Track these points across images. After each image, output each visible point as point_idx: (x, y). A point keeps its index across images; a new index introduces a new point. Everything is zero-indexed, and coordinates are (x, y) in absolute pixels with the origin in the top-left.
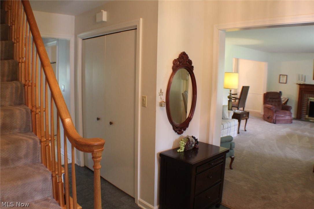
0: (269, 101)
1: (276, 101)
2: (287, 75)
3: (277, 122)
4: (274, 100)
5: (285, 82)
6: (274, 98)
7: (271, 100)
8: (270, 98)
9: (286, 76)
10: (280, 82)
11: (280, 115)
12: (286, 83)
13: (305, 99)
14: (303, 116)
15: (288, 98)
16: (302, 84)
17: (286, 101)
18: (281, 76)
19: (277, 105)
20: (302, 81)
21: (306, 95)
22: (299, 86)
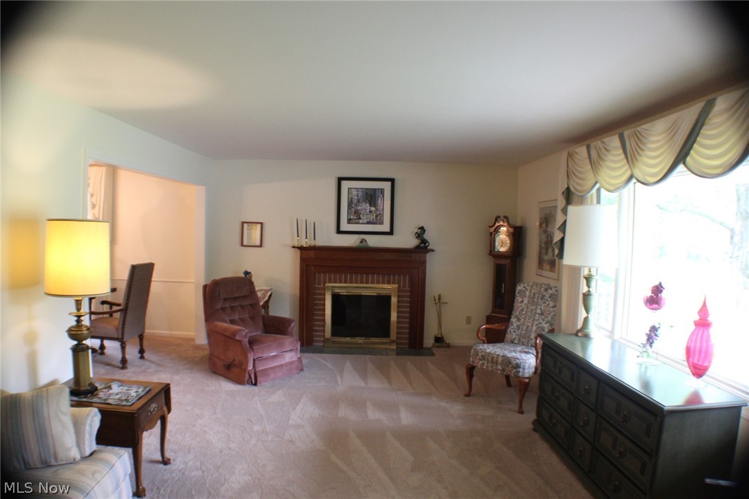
0: (223, 309)
1: (242, 307)
2: (262, 224)
3: (259, 379)
4: (237, 304)
5: (258, 243)
6: (235, 299)
7: (227, 305)
8: (225, 300)
9: (259, 226)
10: (242, 245)
11: (265, 355)
12: (261, 246)
13: (320, 289)
14: (318, 336)
15: (271, 290)
16: (306, 247)
17: (267, 298)
18: (245, 225)
19: (248, 319)
20: (306, 238)
21: (319, 279)
22: (298, 252)
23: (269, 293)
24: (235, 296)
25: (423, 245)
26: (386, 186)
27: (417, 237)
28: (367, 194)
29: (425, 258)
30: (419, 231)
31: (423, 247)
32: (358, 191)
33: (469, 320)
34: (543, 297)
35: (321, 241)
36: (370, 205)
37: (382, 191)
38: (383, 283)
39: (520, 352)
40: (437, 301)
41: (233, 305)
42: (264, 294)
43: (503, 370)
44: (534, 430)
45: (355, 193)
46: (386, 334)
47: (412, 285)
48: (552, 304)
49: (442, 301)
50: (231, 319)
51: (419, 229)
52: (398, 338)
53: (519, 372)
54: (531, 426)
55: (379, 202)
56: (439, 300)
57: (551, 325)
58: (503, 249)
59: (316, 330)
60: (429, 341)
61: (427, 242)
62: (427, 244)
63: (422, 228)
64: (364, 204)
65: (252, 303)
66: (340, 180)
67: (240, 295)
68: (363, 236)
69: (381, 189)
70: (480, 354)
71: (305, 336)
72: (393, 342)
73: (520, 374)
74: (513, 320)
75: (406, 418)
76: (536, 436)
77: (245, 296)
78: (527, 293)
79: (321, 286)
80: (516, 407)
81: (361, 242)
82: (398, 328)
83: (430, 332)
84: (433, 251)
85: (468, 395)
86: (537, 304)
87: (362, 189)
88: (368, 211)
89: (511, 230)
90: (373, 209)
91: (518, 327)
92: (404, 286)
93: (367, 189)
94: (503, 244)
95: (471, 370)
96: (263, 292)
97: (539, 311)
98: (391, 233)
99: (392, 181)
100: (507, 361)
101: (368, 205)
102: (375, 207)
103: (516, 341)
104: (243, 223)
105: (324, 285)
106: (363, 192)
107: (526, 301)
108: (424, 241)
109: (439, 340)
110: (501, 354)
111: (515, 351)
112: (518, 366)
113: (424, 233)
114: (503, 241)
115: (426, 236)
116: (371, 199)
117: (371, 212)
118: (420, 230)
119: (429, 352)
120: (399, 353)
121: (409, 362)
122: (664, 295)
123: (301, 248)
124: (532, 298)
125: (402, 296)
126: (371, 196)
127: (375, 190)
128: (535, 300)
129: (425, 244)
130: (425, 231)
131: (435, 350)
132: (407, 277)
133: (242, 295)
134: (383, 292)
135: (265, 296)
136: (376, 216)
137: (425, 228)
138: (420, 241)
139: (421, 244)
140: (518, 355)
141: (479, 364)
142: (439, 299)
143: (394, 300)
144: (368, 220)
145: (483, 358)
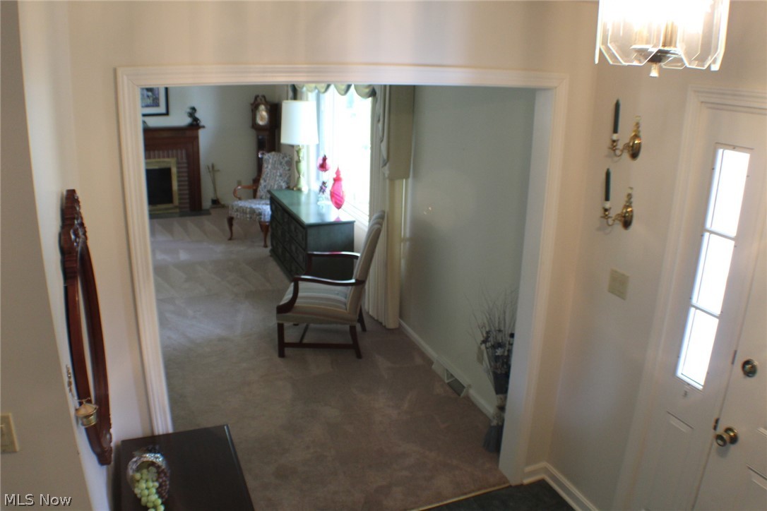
25: (194, 123)
27: (189, 116)
29: (198, 133)
31: (195, 125)
34: (281, 163)
38: (164, 157)
39: (263, 204)
40: (211, 169)
43: (251, 218)
44: (271, 256)
46: (170, 200)
47: (188, 156)
48: (287, 168)
49: (215, 168)
51: (190, 109)
52: (180, 203)
53: (261, 218)
54: (269, 254)
56: (213, 169)
57: (287, 183)
58: (261, 123)
60: (207, 204)
61: (199, 120)
62: (198, 122)
63: (193, 108)
70: (235, 208)
72: (176, 207)
73: (262, 220)
74: (262, 181)
75: (183, 256)
76: (271, 259)
78: (271, 161)
80: (263, 244)
82: (180, 194)
83: (207, 195)
84: (203, 127)
85: (230, 239)
86: (277, 169)
89: (269, 107)
91: (265, 186)
92: (182, 159)
94: (262, 118)
95: (231, 220)
97: (278, 174)
98: (167, 114)
100: (253, 211)
103: (264, 197)
107: (270, 167)
108: (196, 120)
109: (216, 202)
110: (249, 206)
111: (259, 204)
112: (260, 214)
113: (195, 112)
114: (263, 116)
115: (197, 115)
117: (148, 96)
118: (192, 110)
119: (207, 213)
120: (183, 215)
121: (190, 222)
122: (327, 161)
124: (274, 164)
125: (182, 168)
128: (276, 165)
129: (196, 122)
130: (196, 110)
131: (212, 211)
132: (184, 151)
134: (163, 166)
136: (153, 100)
138: (192, 119)
139: (193, 121)
140: (260, 206)
141: (234, 215)
143: (174, 170)
144: (146, 104)
145: (237, 210)
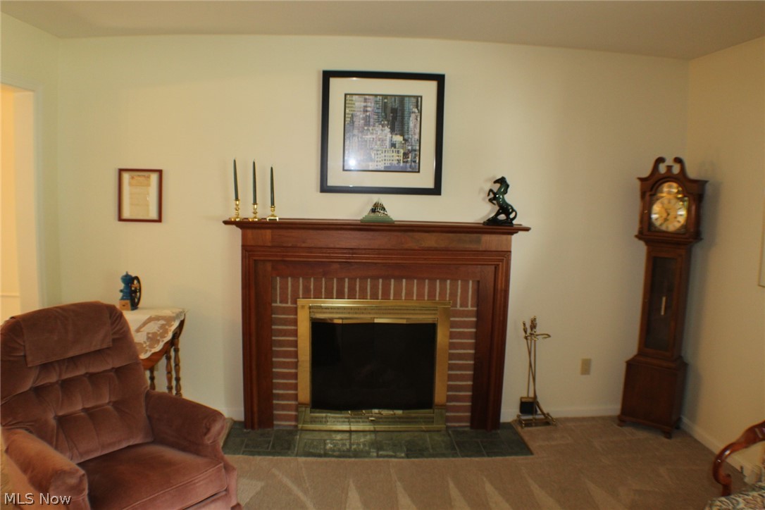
1: (93, 377)
2: (160, 172)
4: (78, 372)
5: (153, 213)
6: (73, 360)
7: (51, 379)
8: (44, 366)
9: (154, 178)
10: (121, 220)
12: (159, 220)
13: (285, 311)
14: (284, 407)
15: (178, 316)
16: (253, 223)
17: (169, 336)
18: (126, 176)
19: (110, 407)
20: (255, 203)
21: (284, 289)
22: (238, 232)
23: (176, 324)
24: (71, 354)
25: (502, 217)
26: (428, 90)
27: (491, 200)
28: (385, 106)
29: (509, 243)
30: (496, 187)
31: (503, 222)
32: (365, 100)
33: (586, 367)
35: (285, 211)
36: (393, 130)
37: (418, 100)
38: (421, 296)
40: (529, 331)
41: (66, 376)
42: (162, 327)
45: (358, 103)
47: (480, 300)
49: (538, 330)
50: (61, 413)
51: (496, 182)
52: (448, 409)
55: (411, 125)
56: (532, 329)
58: (668, 228)
59: (278, 394)
60: (509, 411)
61: (513, 210)
62: (512, 216)
63: (502, 182)
64: (378, 128)
65: (117, 365)
66: (327, 76)
67: (84, 351)
68: (376, 198)
69: (417, 97)
71: (255, 409)
77: (98, 352)
79: (289, 305)
81: (373, 211)
82: (450, 387)
84: (525, 229)
87: (376, 96)
88: (388, 143)
90: (398, 139)
92: (464, 304)
93: (385, 96)
94: (668, 216)
96: (162, 322)
98: (436, 190)
99: (440, 79)
101: (387, 130)
102: (402, 135)
104: (121, 171)
105: (295, 302)
106: (376, 102)
108: (505, 209)
109: (529, 406)
113: (505, 192)
114: (669, 211)
115: (509, 198)
116: (394, 118)
117: (393, 145)
118: (498, 185)
119: (515, 439)
123: (243, 225)
125: (460, 325)
126: (394, 111)
127: (402, 98)
129: (508, 214)
130: (508, 186)
131: (524, 431)
132: (471, 282)
133: (93, 349)
134: (420, 318)
135: (166, 332)
136: (405, 155)
137: (508, 181)
138: (497, 208)
139: (498, 213)
142: (533, 326)
144: (388, 163)
